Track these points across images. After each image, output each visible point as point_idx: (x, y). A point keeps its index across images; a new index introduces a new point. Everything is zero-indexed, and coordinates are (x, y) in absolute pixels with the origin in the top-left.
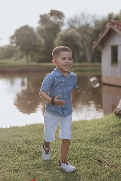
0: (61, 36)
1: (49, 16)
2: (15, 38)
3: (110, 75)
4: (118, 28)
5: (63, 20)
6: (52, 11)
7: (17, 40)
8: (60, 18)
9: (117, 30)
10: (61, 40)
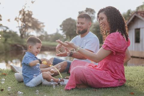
0: (95, 25)
1: (85, 12)
2: (62, 26)
3: (134, 50)
4: (141, 15)
5: (94, 15)
6: (87, 8)
7: (63, 28)
8: (93, 14)
9: (140, 17)
10: (94, 28)
